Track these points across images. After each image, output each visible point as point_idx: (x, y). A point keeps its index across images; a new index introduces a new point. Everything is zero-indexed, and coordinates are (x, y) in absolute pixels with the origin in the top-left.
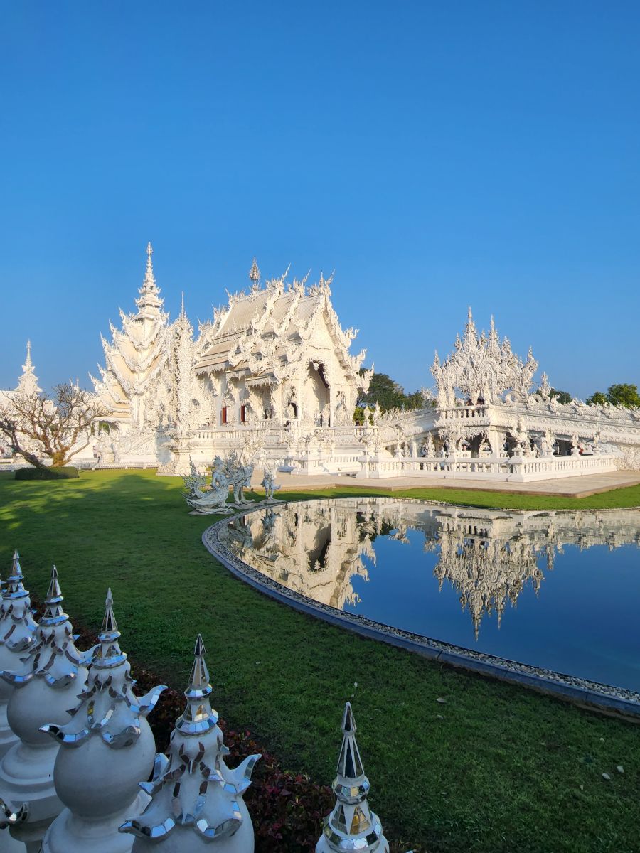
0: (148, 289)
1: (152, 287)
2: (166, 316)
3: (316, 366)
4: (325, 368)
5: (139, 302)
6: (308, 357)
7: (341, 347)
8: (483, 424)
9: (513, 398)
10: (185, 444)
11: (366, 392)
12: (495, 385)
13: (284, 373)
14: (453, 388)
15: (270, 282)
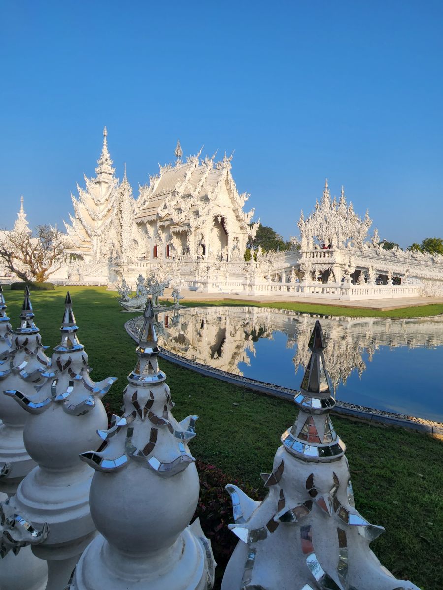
0: (104, 161)
1: (107, 160)
2: (117, 181)
3: (219, 219)
4: (225, 221)
5: (98, 170)
6: (214, 213)
7: (237, 206)
8: (330, 262)
9: (353, 245)
10: (126, 270)
11: (254, 238)
12: (341, 236)
13: (196, 223)
14: (312, 237)
15: (189, 157)
